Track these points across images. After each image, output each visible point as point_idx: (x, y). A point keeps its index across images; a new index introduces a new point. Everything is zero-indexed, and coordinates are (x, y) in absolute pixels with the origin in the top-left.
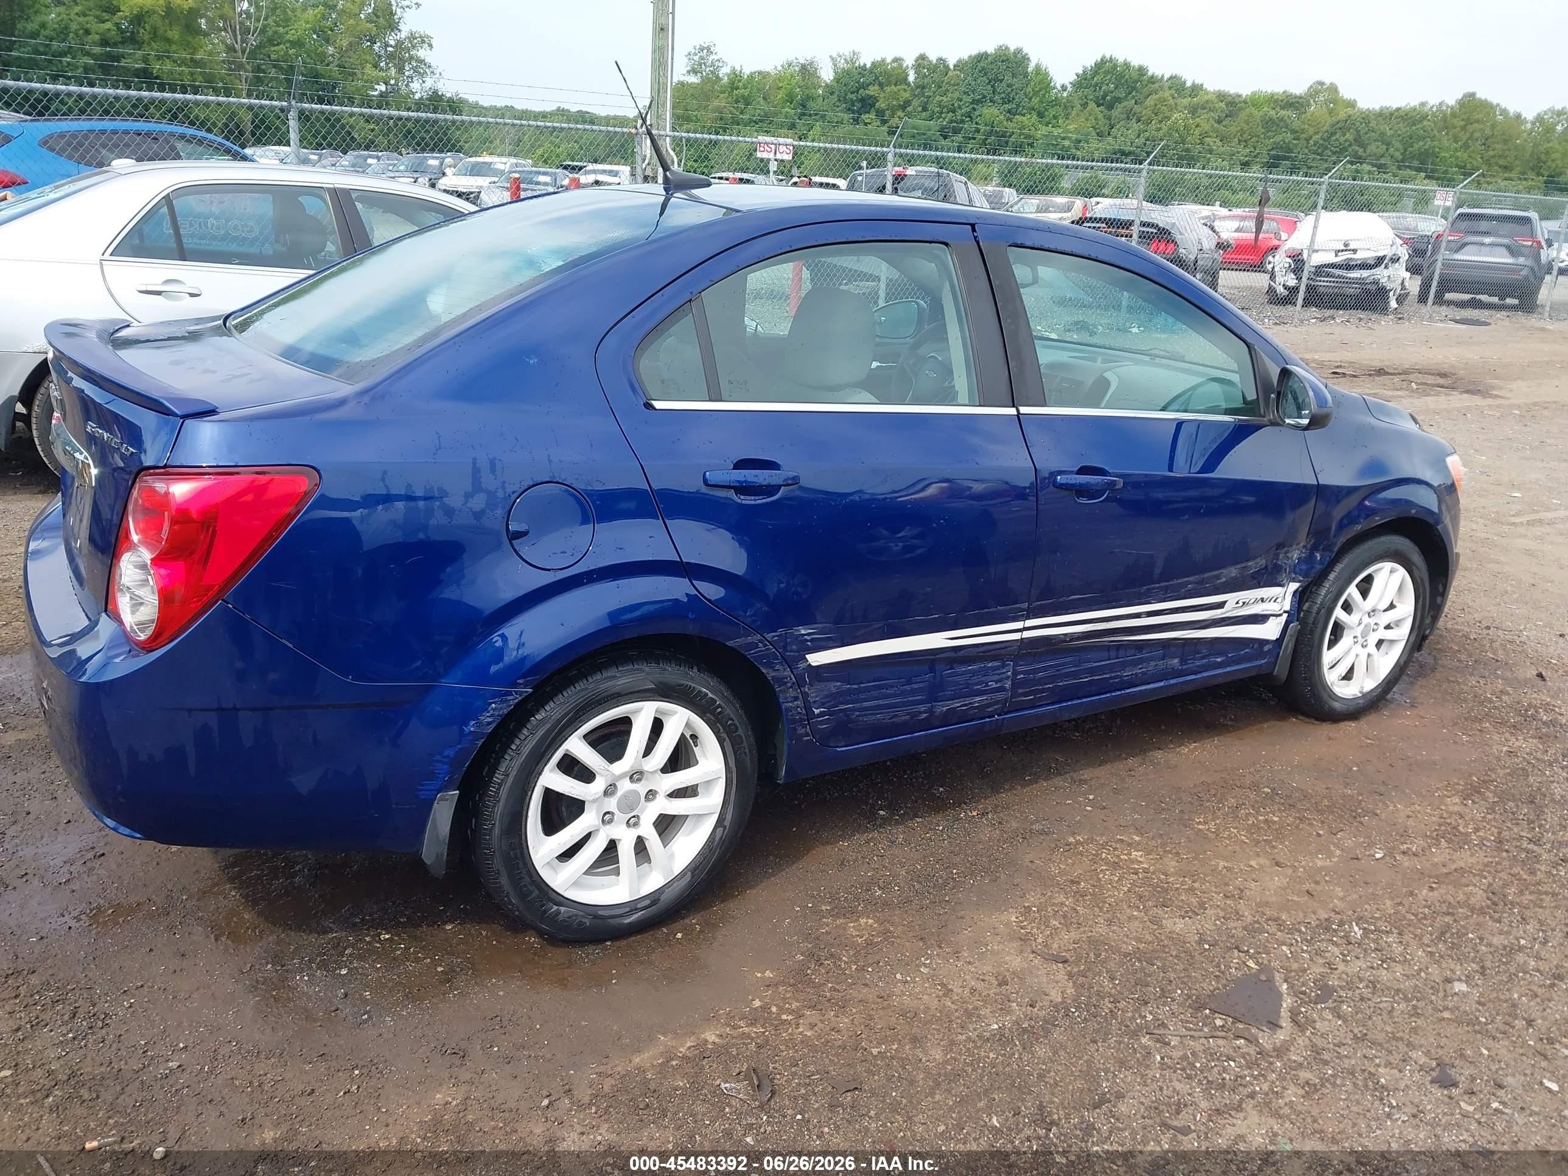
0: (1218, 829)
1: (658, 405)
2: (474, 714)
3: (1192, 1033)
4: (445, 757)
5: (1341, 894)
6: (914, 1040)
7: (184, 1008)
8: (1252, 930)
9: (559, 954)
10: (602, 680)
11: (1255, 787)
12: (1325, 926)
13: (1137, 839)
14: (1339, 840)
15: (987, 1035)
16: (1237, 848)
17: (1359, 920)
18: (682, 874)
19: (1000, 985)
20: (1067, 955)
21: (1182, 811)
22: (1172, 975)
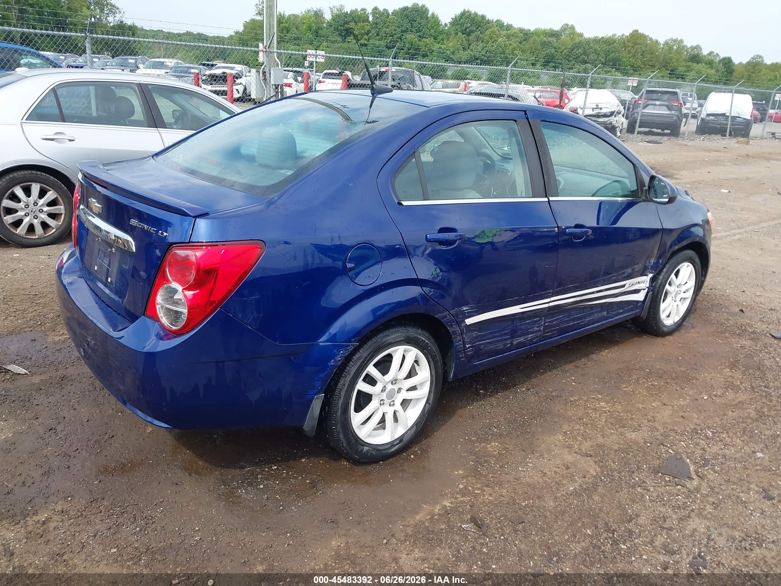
0: (633, 390)
1: (405, 203)
2: (333, 356)
3: (658, 485)
4: (319, 378)
5: (696, 417)
6: (539, 497)
7: (189, 511)
8: (665, 435)
9: (360, 470)
10: (383, 337)
11: (641, 369)
12: (695, 431)
13: (600, 396)
14: (686, 392)
15: (570, 492)
16: (645, 398)
17: (708, 427)
18: (412, 427)
19: (566, 469)
20: (591, 453)
21: (615, 382)
22: (639, 459)
